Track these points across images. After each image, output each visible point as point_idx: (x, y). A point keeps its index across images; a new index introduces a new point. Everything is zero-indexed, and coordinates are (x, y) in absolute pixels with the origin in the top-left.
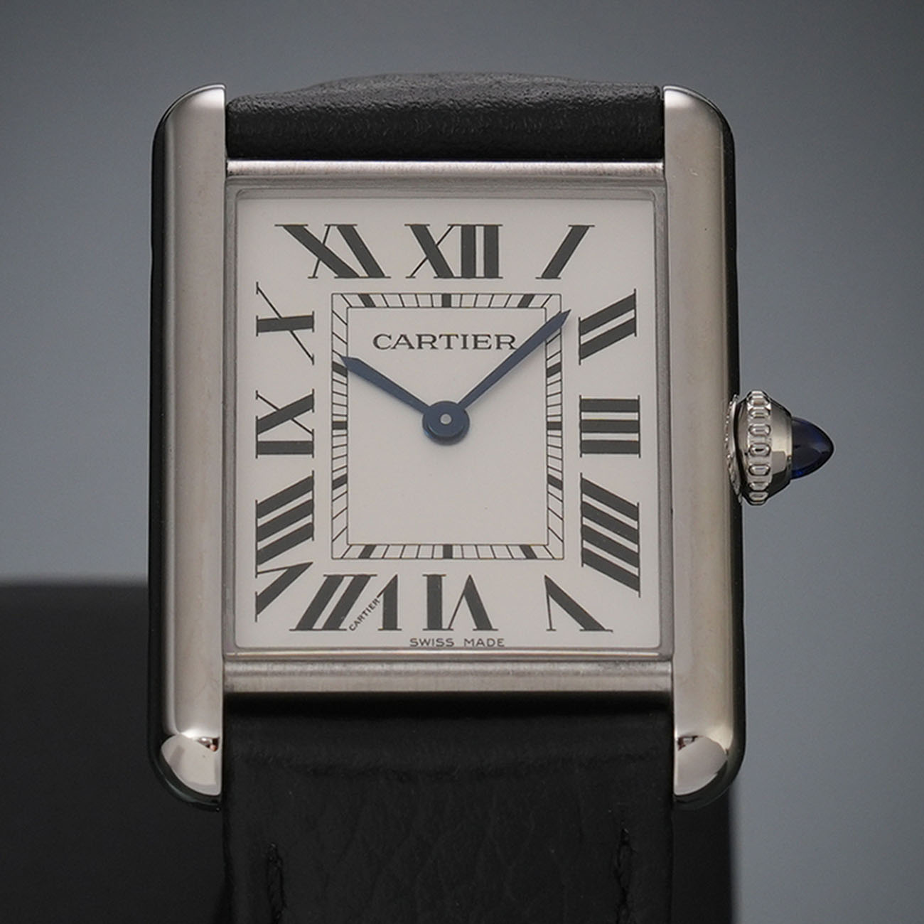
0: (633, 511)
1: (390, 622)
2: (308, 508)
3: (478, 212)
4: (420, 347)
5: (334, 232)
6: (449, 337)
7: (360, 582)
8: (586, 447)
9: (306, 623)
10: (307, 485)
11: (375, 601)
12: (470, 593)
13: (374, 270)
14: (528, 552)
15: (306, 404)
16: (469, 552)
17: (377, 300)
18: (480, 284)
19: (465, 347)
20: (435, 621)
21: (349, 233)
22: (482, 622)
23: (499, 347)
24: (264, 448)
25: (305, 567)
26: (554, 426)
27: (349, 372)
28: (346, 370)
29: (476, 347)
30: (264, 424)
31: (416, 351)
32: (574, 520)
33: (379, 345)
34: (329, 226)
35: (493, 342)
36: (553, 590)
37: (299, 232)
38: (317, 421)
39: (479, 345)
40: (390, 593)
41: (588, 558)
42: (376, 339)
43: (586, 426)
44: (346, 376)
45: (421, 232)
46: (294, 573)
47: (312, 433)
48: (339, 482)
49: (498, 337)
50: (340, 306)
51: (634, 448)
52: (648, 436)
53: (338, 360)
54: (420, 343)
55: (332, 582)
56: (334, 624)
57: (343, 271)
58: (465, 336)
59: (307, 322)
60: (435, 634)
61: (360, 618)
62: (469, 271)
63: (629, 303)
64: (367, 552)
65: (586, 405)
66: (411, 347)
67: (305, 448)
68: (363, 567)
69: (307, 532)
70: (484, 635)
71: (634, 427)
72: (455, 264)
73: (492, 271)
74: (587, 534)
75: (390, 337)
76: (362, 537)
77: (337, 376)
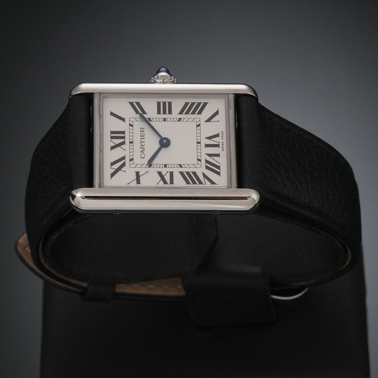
0: (187, 104)
1: (218, 155)
2: (188, 173)
3: (107, 135)
4: (144, 148)
5: (112, 167)
6: (141, 142)
7: (207, 162)
8: (170, 113)
9: (219, 173)
10: (182, 173)
11: (212, 158)
12: (210, 138)
13: (124, 158)
14: (199, 125)
15: (160, 173)
16: (199, 138)
17: (131, 158)
18: (127, 135)
19: (144, 139)
20: (217, 146)
21: (113, 164)
22: (217, 136)
23: (144, 131)
24: (172, 182)
25: (203, 173)
26: (165, 120)
27: (151, 164)
28: (150, 164)
29: (144, 136)
30: (165, 182)
31: (145, 149)
32: (190, 116)
33: (144, 157)
34: (111, 168)
35: (142, 132)
36: (209, 120)
37: (112, 175)
38: (164, 171)
39: (143, 135)
40: (210, 155)
41: (200, 113)
42: (142, 158)
43: (165, 113)
44: (152, 164)
45: (112, 148)
46: (205, 176)
47: (167, 172)
48: (181, 166)
49: (141, 131)
50: (133, 166)
51: (170, 103)
52: (167, 100)
53: (148, 166)
54: (143, 148)
55: (207, 168)
56: (219, 168)
57: (124, 165)
58: (141, 139)
59: (137, 173)
60: (221, 146)
61: (217, 162)
62: (124, 138)
63: (131, 104)
64: (199, 160)
65: (159, 112)
66: (144, 150)
67: (172, 174)
68: (203, 161)
69: (194, 173)
70: (220, 135)
71: (164, 103)
72: (122, 140)
73: (123, 132)
74: (193, 113)
75: (141, 155)
76: (195, 161)
77: (152, 166)
